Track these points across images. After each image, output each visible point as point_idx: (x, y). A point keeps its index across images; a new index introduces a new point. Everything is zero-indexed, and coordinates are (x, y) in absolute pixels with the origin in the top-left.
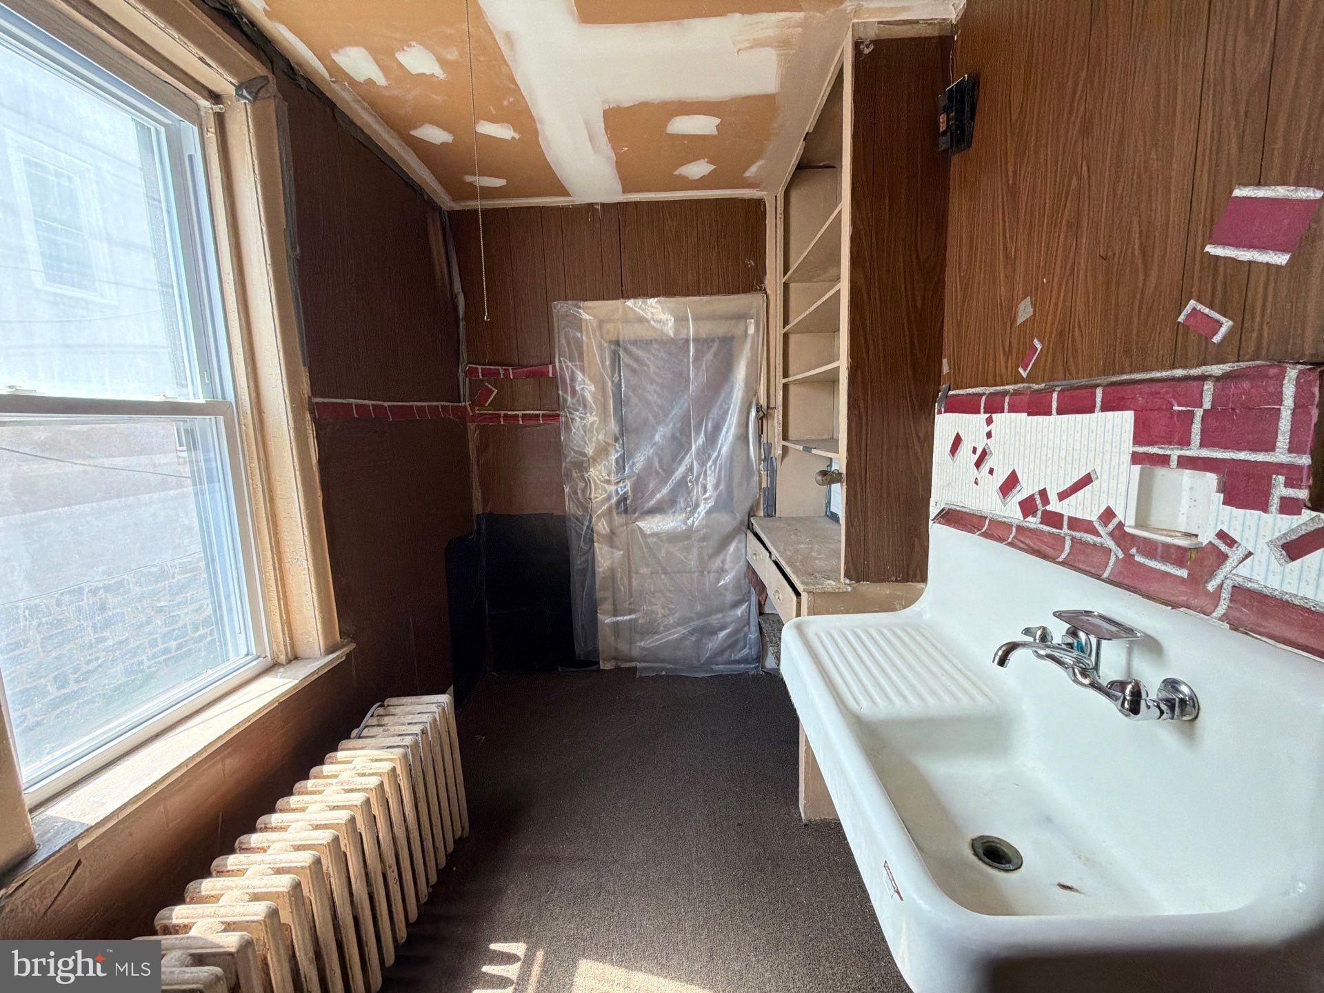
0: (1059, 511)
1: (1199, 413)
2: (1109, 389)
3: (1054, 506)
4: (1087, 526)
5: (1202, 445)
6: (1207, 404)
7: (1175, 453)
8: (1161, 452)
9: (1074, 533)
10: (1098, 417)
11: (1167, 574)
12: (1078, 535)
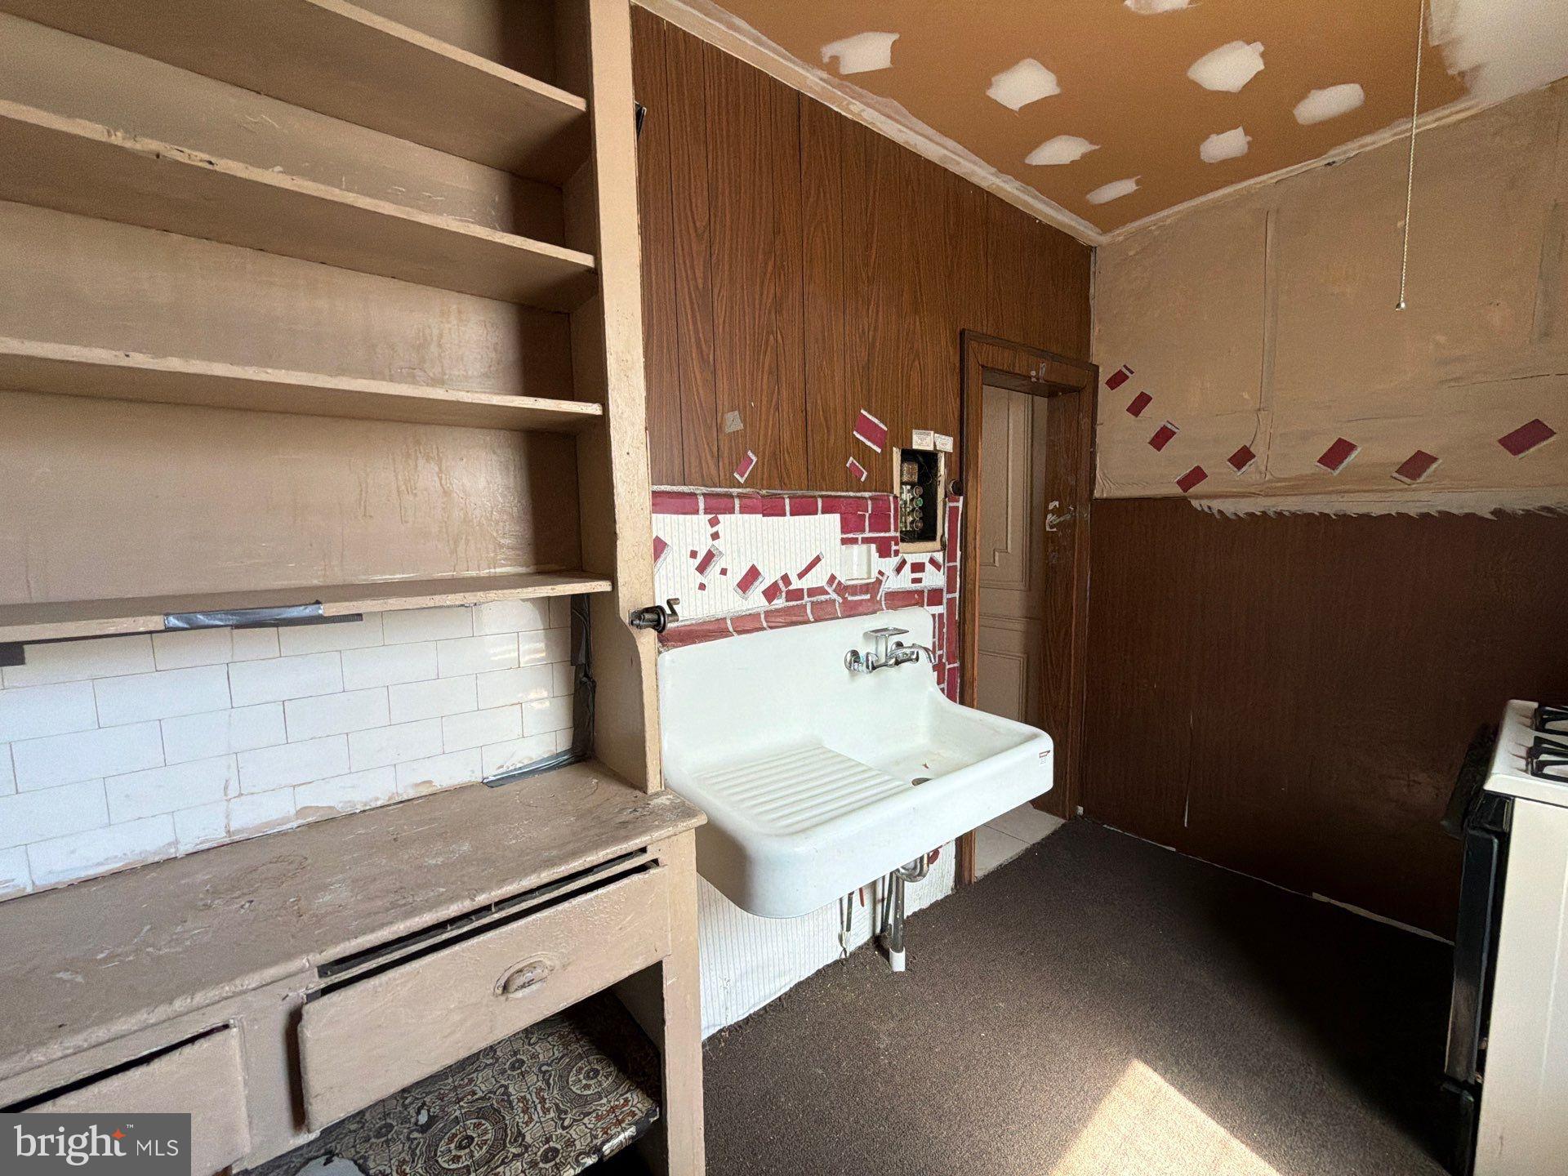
0: (800, 587)
1: (867, 515)
2: (825, 499)
3: (796, 584)
4: (821, 591)
5: (870, 531)
6: (870, 512)
7: (860, 536)
8: (854, 536)
9: (812, 599)
10: (820, 517)
11: (863, 600)
12: (814, 599)
